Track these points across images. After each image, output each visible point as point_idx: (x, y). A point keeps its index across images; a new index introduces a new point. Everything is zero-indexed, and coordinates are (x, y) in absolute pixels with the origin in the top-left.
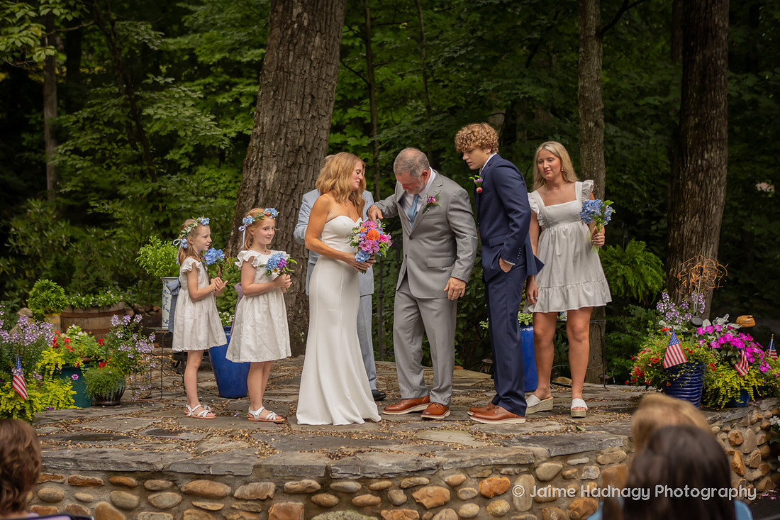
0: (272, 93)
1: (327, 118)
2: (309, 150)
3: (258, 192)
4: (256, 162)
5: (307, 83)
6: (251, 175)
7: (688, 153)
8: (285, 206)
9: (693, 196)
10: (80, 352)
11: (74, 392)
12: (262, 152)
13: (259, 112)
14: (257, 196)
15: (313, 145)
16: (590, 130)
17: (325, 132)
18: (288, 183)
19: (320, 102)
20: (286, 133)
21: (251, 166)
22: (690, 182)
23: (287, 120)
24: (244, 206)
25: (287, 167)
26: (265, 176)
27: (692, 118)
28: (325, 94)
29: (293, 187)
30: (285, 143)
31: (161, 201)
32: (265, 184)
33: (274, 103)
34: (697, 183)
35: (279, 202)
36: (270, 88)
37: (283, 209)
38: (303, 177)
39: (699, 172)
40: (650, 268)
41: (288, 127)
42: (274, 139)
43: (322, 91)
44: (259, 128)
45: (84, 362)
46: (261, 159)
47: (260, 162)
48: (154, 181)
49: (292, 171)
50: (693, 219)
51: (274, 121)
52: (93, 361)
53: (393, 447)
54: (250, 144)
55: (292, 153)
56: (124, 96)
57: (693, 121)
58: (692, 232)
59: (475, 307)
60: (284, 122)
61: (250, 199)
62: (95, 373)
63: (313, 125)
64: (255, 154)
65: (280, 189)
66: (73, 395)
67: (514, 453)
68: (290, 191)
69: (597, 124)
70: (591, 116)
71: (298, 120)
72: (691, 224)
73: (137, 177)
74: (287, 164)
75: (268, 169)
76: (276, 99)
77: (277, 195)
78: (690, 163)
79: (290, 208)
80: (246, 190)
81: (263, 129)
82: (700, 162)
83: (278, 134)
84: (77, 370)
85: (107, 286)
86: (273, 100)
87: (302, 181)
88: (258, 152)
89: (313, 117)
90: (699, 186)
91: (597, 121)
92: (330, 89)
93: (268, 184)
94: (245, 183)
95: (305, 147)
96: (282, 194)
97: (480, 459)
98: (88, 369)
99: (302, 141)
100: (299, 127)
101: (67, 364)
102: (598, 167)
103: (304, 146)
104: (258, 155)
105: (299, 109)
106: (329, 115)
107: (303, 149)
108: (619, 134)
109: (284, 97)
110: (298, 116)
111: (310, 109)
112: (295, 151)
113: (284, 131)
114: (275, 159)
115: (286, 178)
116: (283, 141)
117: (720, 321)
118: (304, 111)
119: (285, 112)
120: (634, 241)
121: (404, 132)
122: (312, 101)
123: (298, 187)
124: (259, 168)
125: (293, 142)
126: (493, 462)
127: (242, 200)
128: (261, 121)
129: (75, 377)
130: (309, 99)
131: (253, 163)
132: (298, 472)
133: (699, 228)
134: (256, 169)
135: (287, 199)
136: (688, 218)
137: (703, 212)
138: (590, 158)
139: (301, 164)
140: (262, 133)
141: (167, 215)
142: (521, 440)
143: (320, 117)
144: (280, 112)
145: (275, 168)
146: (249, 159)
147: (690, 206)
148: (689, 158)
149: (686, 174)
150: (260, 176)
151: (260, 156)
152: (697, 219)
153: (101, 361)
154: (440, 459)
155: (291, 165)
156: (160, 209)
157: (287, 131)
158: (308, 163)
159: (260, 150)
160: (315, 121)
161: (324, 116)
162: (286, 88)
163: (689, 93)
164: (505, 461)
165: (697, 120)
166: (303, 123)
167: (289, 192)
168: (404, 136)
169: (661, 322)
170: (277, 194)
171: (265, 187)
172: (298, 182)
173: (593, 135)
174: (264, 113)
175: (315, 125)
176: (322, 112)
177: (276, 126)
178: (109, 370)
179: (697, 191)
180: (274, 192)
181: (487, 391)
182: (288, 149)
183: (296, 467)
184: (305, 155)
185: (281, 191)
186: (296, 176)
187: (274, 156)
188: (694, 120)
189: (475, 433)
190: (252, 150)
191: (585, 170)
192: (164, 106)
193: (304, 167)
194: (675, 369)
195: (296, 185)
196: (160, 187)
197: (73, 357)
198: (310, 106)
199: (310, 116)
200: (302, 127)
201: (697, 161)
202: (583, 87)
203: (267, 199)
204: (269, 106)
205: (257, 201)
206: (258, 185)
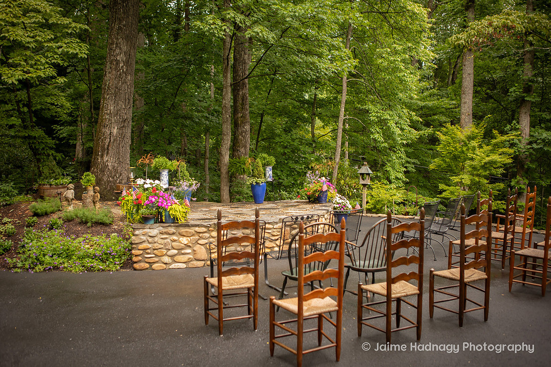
0: (114, 97)
4: (109, 125)
5: (127, 94)
6: (107, 130)
12: (111, 121)
13: (108, 105)
14: (110, 138)
16: (227, 118)
18: (122, 134)
20: (120, 114)
21: (107, 126)
23: (120, 108)
24: (105, 143)
25: (121, 127)
26: (113, 130)
29: (124, 135)
30: (120, 118)
32: (113, 133)
41: (120, 111)
42: (115, 116)
43: (131, 97)
44: (108, 111)
46: (111, 123)
49: (123, 129)
51: (115, 108)
54: (104, 117)
55: (122, 122)
57: (240, 115)
61: (107, 140)
63: (129, 111)
65: (119, 136)
68: (123, 137)
69: (229, 116)
70: (228, 113)
71: (124, 108)
75: (114, 128)
76: (115, 100)
77: (118, 139)
79: (123, 143)
80: (105, 136)
83: (117, 114)
94: (104, 133)
96: (120, 138)
99: (126, 117)
100: (125, 111)
104: (109, 122)
105: (124, 104)
109: (118, 99)
111: (128, 104)
112: (124, 121)
115: (121, 131)
119: (119, 105)
122: (129, 101)
124: (110, 127)
125: (123, 117)
127: (104, 140)
128: (109, 108)
133: (244, 152)
135: (122, 140)
136: (241, 148)
137: (245, 147)
138: (227, 128)
145: (116, 128)
146: (105, 124)
147: (241, 144)
150: (111, 130)
152: (243, 149)
155: (123, 126)
171: (113, 135)
173: (228, 120)
174: (110, 105)
179: (243, 139)
180: (117, 137)
182: (121, 120)
184: (127, 123)
187: (116, 123)
190: (106, 120)
202: (225, 103)
203: (114, 140)
204: (113, 102)
205: (110, 141)
206: (110, 134)
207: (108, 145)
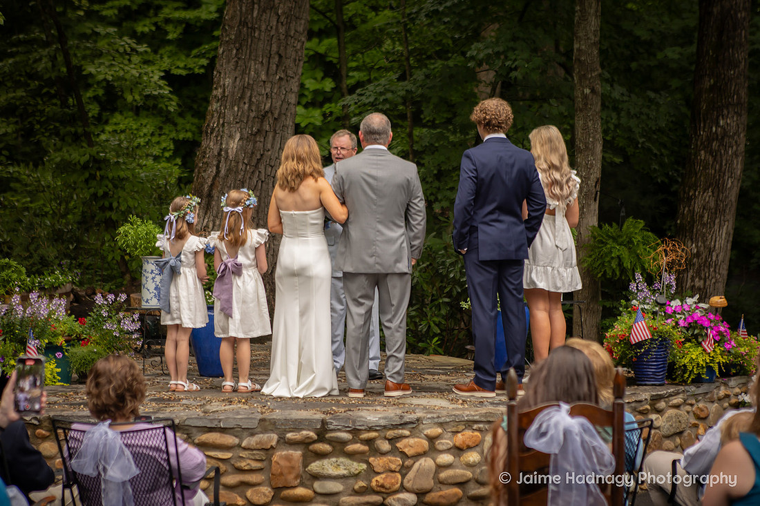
0: (235, 51)
1: (296, 79)
2: (276, 116)
3: (219, 162)
4: (217, 129)
5: (274, 40)
6: (212, 144)
7: (702, 119)
8: (250, 178)
9: (705, 168)
10: (61, 331)
11: (59, 370)
12: (224, 118)
13: (220, 73)
14: (218, 167)
15: (280, 111)
16: (585, 97)
17: (293, 95)
18: (253, 153)
19: (289, 62)
20: (251, 97)
21: (212, 133)
22: (703, 152)
23: (251, 82)
24: (203, 178)
25: (251, 134)
26: (227, 144)
27: (707, 79)
28: (294, 53)
29: (259, 157)
30: (250, 109)
31: (100, 169)
32: (227, 153)
33: (237, 62)
34: (711, 153)
35: (242, 173)
36: (232, 46)
37: (247, 181)
38: (269, 146)
39: (713, 140)
40: (648, 249)
41: (252, 90)
42: (237, 103)
43: (290, 50)
44: (220, 90)
45: (66, 341)
46: (223, 125)
47: (221, 129)
48: (91, 144)
49: (258, 139)
50: (705, 194)
51: (238, 83)
52: (74, 340)
53: (378, 408)
54: (210, 108)
55: (257, 119)
56: (55, 46)
57: (708, 82)
58: (704, 208)
59: (460, 290)
60: (248, 84)
61: (210, 170)
62: (80, 351)
63: (280, 88)
64: (215, 119)
65: (244, 159)
66: (57, 373)
67: (484, 411)
68: (256, 161)
69: (593, 91)
70: (588, 82)
71: (264, 82)
72: (703, 199)
73: (69, 139)
74: (252, 131)
75: (231, 137)
76: (239, 58)
77: (240, 166)
78: (704, 131)
79: (255, 180)
80: (205, 160)
81: (224, 92)
82: (714, 129)
83: (242, 98)
84: (60, 349)
85: (52, 266)
86: (236, 59)
87: (269, 150)
88: (219, 118)
89: (281, 79)
90: (713, 156)
91: (593, 87)
92: (299, 47)
93: (230, 154)
94: (205, 152)
95: (272, 113)
96: (247, 165)
97: (454, 415)
98: (69, 348)
99: (268, 105)
100: (265, 90)
101: (50, 343)
102: (594, 138)
103: (271, 111)
104: (219, 121)
105: (265, 69)
106: (298, 77)
107: (270, 115)
108: (625, 98)
109: (248, 57)
110: (263, 77)
111: (277, 70)
112: (260, 117)
113: (249, 95)
114: (238, 125)
115: (250, 147)
116: (247, 105)
117: (690, 301)
118: (271, 72)
119: (249, 73)
120: (631, 220)
121: (381, 94)
122: (280, 61)
123: (264, 157)
124: (220, 136)
125: (258, 107)
126: (466, 418)
127: (201, 171)
128: (221, 83)
129: (59, 355)
130: (277, 59)
131: (213, 129)
132: (297, 425)
133: (712, 204)
134: (217, 137)
135: (251, 170)
136: (699, 192)
137: (717, 186)
138: (585, 128)
139: (267, 131)
140: (224, 96)
141: (107, 186)
142: (492, 404)
143: (288, 78)
144: (243, 73)
145: (238, 136)
146: (208, 125)
147: (702, 178)
148: (702, 125)
149: (699, 143)
150: (221, 144)
151: (221, 122)
152: (710, 194)
153: (83, 340)
154: (419, 414)
155: (257, 133)
156: (98, 178)
157: (251, 94)
158: (275, 131)
159: (221, 115)
160: (283, 83)
161: (293, 78)
162: (251, 46)
163: (705, 49)
164: (476, 418)
165: (712, 81)
166: (269, 85)
167: (254, 162)
168: (381, 99)
169: (634, 302)
170: (240, 164)
171: (228, 156)
172: (264, 151)
173: (589, 103)
174: (225, 74)
175: (283, 88)
176: (290, 73)
177: (239, 89)
178: (92, 347)
179: (711, 163)
180: (238, 162)
181: (467, 372)
182: (252, 115)
183: (296, 420)
184: (271, 122)
185: (246, 161)
186: (261, 145)
187: (237, 123)
188: (710, 81)
189: (452, 400)
190: (213, 115)
191: (580, 141)
192: (107, 63)
193: (271, 135)
194: (640, 345)
195: (262, 155)
196: (98, 153)
197: (56, 335)
198: (277, 66)
199: (278, 77)
200: (268, 90)
201: (712, 128)
202: (579, 50)
203: (229, 170)
204: (231, 66)
205: (218, 172)
206: (219, 154)
207: (212, 186)
